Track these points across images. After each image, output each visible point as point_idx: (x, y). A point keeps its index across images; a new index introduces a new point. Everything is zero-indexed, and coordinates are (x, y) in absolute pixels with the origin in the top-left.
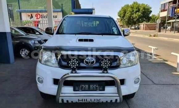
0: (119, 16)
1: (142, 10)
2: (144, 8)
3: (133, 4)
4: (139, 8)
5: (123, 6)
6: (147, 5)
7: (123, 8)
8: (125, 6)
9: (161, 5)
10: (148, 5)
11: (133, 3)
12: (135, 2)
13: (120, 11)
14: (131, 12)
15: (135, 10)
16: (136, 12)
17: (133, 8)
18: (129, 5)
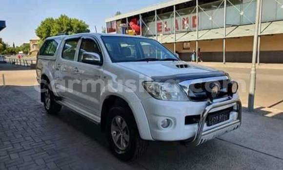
0: (39, 36)
1: (76, 29)
2: (79, 26)
3: (60, 19)
4: (72, 25)
5: (44, 20)
6: (81, 22)
7: (44, 24)
8: (47, 20)
9: (107, 23)
10: (83, 22)
11: (60, 16)
12: (63, 15)
13: (39, 28)
14: (59, 29)
15: (65, 28)
16: (68, 30)
17: (61, 24)
18: (54, 19)
